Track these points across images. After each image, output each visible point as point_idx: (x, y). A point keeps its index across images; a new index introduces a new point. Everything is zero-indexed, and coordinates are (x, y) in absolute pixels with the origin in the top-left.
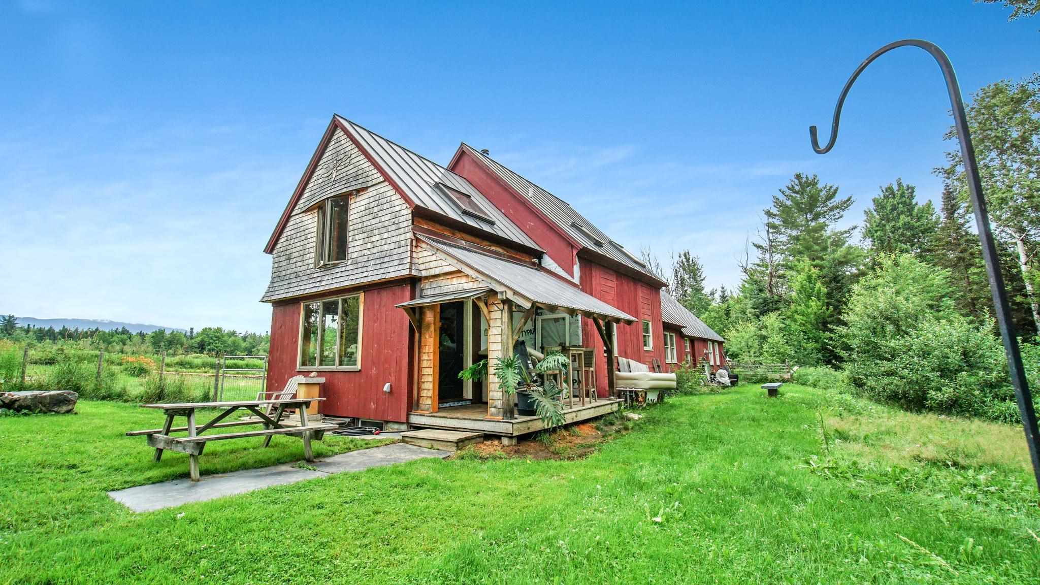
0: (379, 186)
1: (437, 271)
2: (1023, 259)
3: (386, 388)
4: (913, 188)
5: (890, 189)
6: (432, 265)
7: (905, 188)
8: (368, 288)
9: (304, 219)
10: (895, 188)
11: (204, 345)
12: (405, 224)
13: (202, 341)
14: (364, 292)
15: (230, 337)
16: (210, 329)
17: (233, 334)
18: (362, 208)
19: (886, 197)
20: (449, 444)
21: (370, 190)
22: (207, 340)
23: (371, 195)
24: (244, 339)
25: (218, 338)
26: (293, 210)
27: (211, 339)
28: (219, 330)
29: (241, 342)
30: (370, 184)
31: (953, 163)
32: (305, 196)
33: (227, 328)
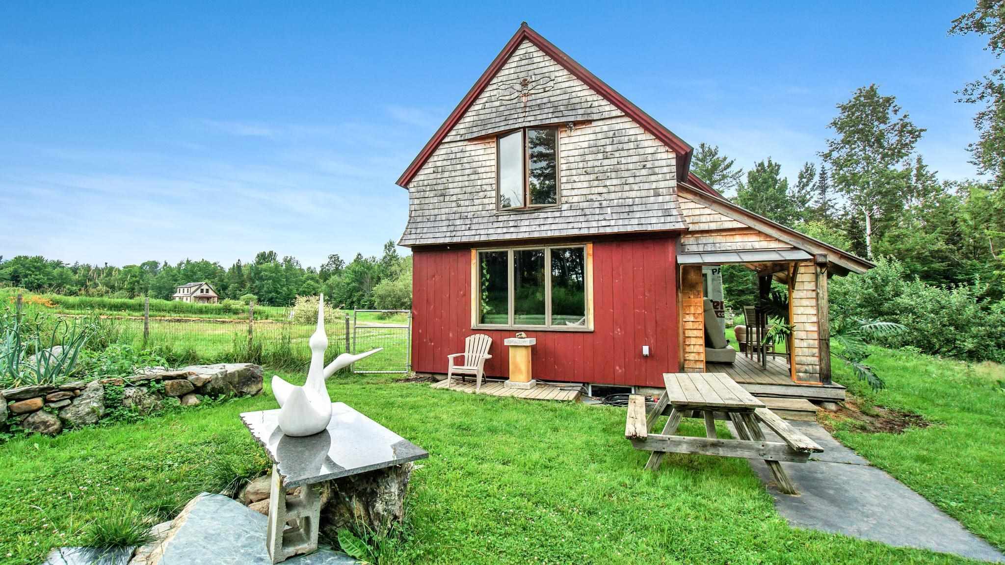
0: (614, 121)
1: (713, 226)
2: (868, 231)
3: (646, 350)
4: (779, 166)
5: (762, 165)
6: (703, 219)
7: (774, 165)
8: (599, 240)
9: (468, 148)
10: (766, 164)
11: (18, 277)
12: (665, 170)
13: (15, 271)
14: (594, 243)
15: (54, 268)
16: (26, 258)
17: (58, 264)
18: (586, 145)
19: (758, 171)
20: (802, 413)
21: (594, 124)
22: (22, 270)
23: (598, 129)
24: (75, 270)
25: (38, 269)
26: (446, 136)
27: (29, 270)
28: (39, 259)
29: (70, 273)
30: (595, 117)
31: (831, 148)
32: (467, 120)
33: (50, 257)
